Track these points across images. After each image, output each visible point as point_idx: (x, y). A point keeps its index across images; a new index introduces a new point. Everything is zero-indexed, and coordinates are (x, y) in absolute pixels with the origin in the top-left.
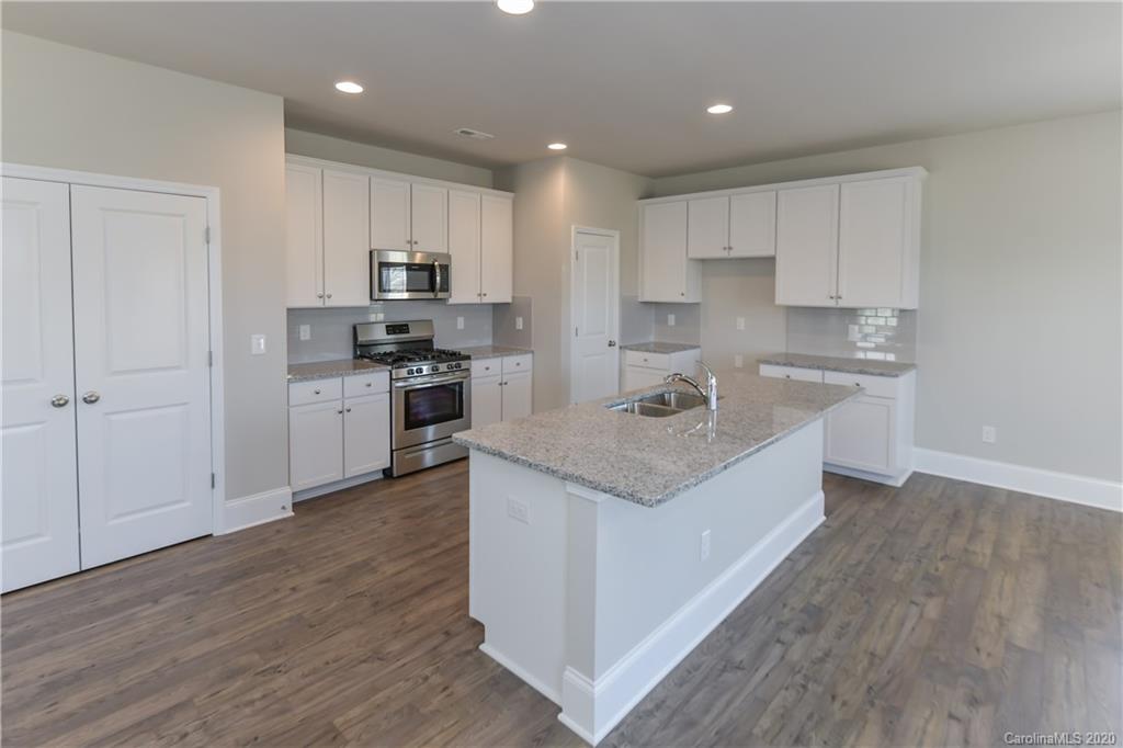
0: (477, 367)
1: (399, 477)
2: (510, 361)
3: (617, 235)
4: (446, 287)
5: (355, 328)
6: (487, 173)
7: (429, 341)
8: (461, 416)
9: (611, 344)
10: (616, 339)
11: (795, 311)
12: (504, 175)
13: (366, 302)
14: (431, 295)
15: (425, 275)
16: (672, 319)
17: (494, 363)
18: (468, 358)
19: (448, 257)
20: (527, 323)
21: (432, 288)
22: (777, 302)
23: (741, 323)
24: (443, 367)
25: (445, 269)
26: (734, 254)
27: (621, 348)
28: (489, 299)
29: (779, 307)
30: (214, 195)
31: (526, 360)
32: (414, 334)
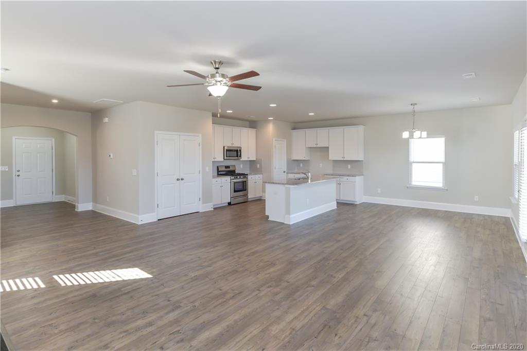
0: (249, 177)
1: (233, 205)
2: (257, 176)
3: (285, 140)
4: (240, 156)
5: (218, 167)
6: (247, 123)
7: (234, 171)
8: (246, 190)
9: (284, 172)
10: (286, 170)
11: (335, 161)
12: (253, 124)
13: (223, 160)
14: (237, 158)
15: (235, 152)
16: (301, 165)
17: (253, 176)
18: (247, 175)
19: (241, 148)
20: (261, 166)
21: (237, 156)
22: (330, 159)
23: (321, 165)
24: (242, 177)
25: (240, 151)
26: (318, 146)
27: (287, 173)
28: (250, 159)
29: (330, 160)
30: (200, 135)
31: (261, 176)
32: (231, 169)
